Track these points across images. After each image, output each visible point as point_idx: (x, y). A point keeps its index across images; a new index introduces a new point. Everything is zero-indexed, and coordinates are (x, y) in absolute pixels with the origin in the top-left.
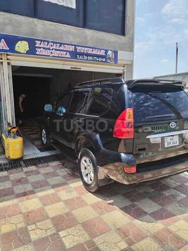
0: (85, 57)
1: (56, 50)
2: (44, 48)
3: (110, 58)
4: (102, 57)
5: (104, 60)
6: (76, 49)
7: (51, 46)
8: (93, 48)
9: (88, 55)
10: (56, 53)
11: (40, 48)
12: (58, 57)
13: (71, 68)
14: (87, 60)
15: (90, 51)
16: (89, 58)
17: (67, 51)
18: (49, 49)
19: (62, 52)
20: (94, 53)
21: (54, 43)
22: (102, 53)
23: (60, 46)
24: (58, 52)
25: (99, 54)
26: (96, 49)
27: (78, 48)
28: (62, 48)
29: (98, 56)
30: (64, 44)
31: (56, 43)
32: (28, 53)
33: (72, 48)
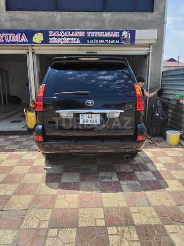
0: (96, 41)
1: (66, 37)
2: (56, 37)
3: (124, 39)
4: (115, 39)
5: (117, 42)
6: (86, 34)
7: (63, 34)
8: (105, 31)
9: (99, 38)
10: (67, 40)
11: (52, 37)
12: (69, 43)
13: (87, 53)
14: (98, 43)
15: (101, 34)
16: (100, 41)
17: (77, 37)
18: (60, 37)
19: (72, 39)
20: (106, 35)
21: (64, 31)
22: (116, 34)
23: (71, 33)
24: (68, 39)
25: (112, 36)
26: (108, 31)
27: (89, 33)
28: (72, 35)
29: (111, 39)
30: (74, 31)
31: (67, 31)
32: (43, 42)
33: (82, 34)
